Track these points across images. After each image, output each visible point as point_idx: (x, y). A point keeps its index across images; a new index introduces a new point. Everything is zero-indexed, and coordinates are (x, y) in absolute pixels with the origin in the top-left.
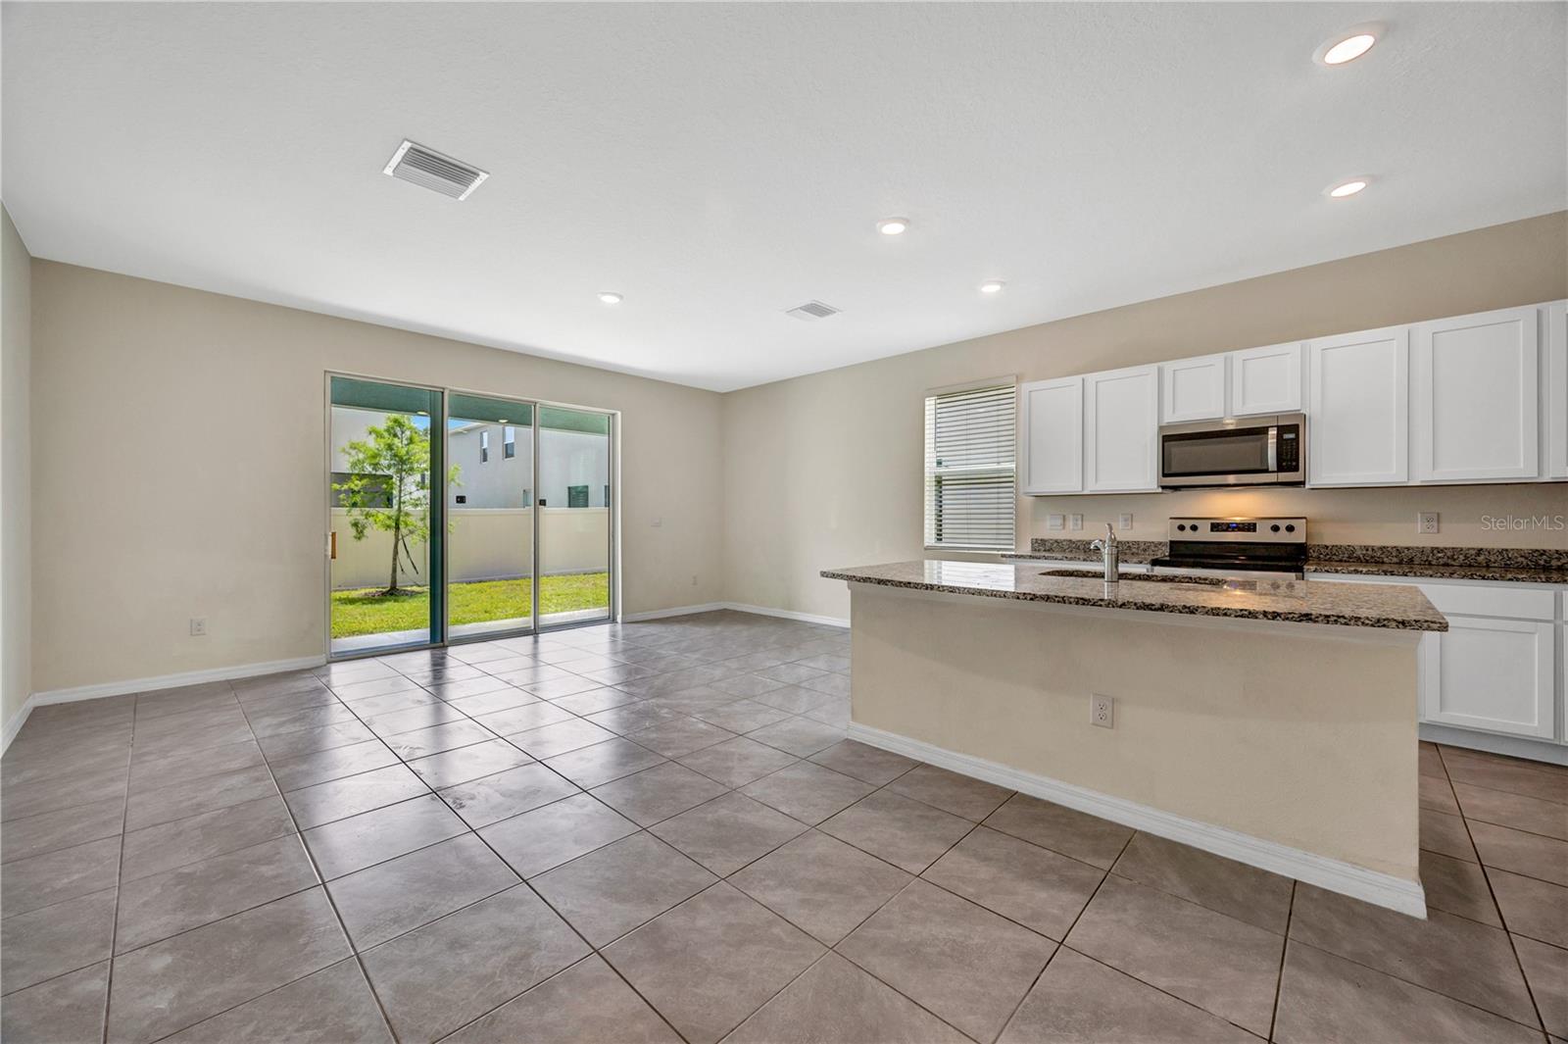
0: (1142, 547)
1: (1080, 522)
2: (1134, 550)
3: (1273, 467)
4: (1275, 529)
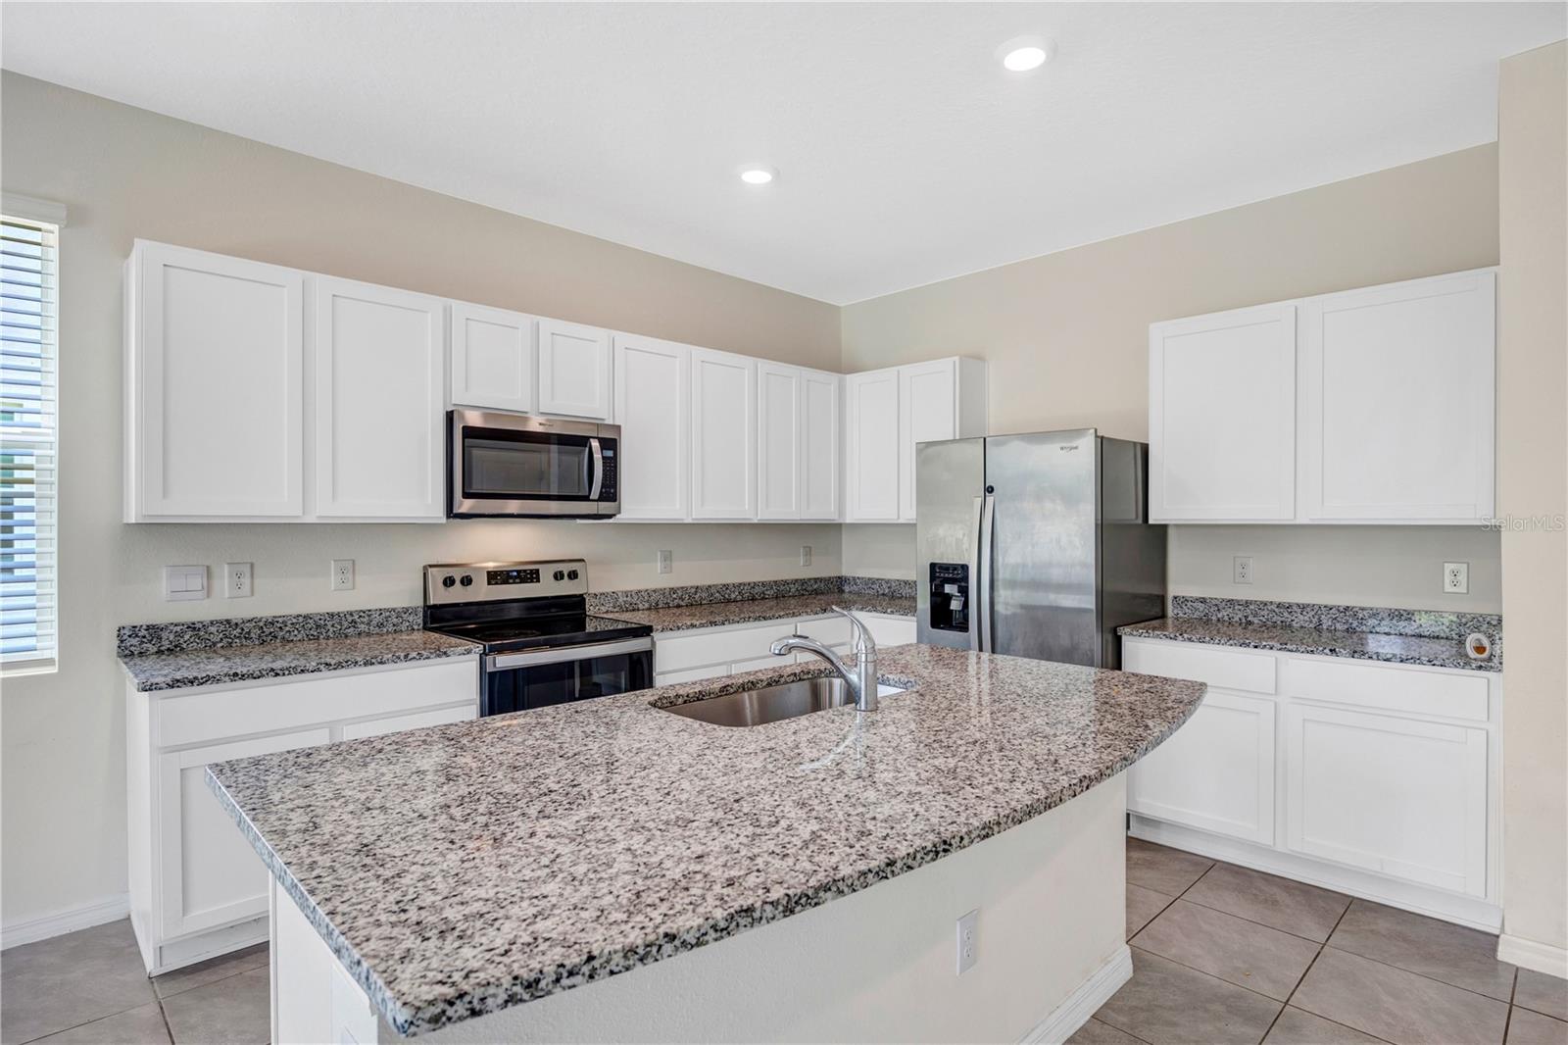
0: (377, 619)
1: (246, 581)
2: (362, 627)
3: (595, 493)
4: (559, 576)
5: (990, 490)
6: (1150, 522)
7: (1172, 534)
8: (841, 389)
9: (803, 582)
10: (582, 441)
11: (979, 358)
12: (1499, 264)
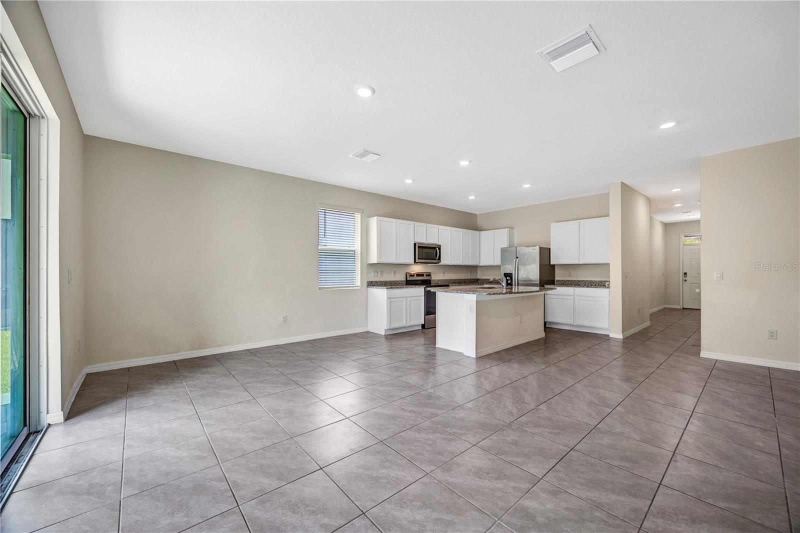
0: (399, 282)
1: (382, 274)
2: (397, 284)
3: (437, 259)
4: (427, 276)
5: (517, 258)
6: (551, 264)
7: (556, 267)
8: (480, 234)
9: (470, 279)
10: (435, 248)
11: (512, 228)
12: (609, 216)
